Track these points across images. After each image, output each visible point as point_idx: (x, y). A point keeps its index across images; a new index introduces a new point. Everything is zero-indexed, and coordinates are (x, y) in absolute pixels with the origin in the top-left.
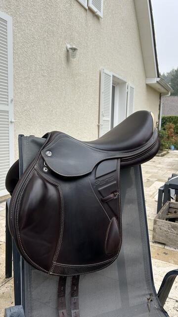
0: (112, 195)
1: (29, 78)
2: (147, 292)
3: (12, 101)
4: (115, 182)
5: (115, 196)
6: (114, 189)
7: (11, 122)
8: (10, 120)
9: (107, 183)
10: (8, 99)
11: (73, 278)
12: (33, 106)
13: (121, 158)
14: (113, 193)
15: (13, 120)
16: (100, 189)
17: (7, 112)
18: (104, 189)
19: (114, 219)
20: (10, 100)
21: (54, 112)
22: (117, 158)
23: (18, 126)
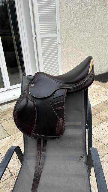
0: (60, 108)
1: (71, 12)
2: (82, 153)
3: (59, 30)
4: (62, 101)
5: (62, 108)
6: (61, 105)
7: (59, 43)
9: (58, 101)
10: (56, 29)
11: (44, 141)
12: (74, 31)
13: (68, 88)
14: (61, 106)
15: (60, 42)
16: (54, 104)
17: (56, 37)
18: (56, 104)
19: (61, 118)
20: (57, 30)
21: (88, 32)
22: (66, 88)
23: (64, 45)
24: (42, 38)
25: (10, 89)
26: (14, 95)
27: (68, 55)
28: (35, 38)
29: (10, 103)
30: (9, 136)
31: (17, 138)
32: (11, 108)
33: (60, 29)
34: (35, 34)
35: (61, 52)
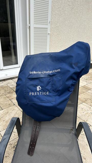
1: (61, 8)
7: (49, 34)
8: (48, 33)
10: (48, 21)
12: (61, 24)
17: (47, 28)
21: (73, 27)
23: (52, 35)
24: (35, 28)
25: (3, 70)
26: (7, 75)
27: (55, 45)
28: (29, 27)
29: (3, 82)
30: (3, 109)
31: (10, 111)
32: (3, 86)
33: (50, 22)
34: (29, 23)
35: (50, 42)
